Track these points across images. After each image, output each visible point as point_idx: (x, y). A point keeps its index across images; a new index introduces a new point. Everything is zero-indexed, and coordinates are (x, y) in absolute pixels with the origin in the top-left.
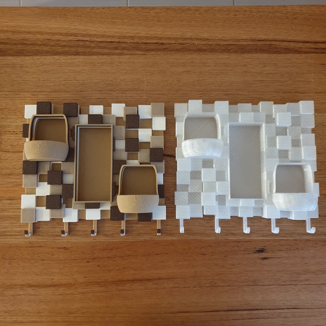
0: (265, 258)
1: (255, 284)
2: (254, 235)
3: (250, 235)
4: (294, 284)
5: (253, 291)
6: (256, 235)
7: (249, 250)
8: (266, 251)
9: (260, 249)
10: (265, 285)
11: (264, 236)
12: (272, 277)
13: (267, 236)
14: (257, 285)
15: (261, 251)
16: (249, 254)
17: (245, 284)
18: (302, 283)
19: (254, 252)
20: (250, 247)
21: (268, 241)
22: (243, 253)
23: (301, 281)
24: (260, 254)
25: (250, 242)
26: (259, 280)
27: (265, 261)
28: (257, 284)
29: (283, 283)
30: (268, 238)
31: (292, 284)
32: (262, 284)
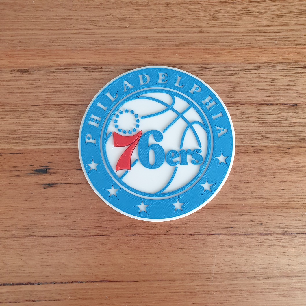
0: (50, 185)
1: (28, 234)
2: (30, 141)
3: (24, 142)
4: (105, 234)
5: (23, 247)
6: (36, 141)
7: (20, 169)
8: (53, 171)
9: (40, 168)
10: (46, 235)
11: (49, 143)
12: (62, 221)
13: (55, 142)
14: (32, 236)
15: (44, 171)
16: (19, 176)
17: (8, 234)
18: (119, 233)
19: (29, 172)
20: (22, 163)
21: (58, 151)
22: (8, 174)
23: (118, 229)
24: (40, 176)
25: (22, 155)
26: (36, 227)
27: (50, 190)
28: (33, 234)
29: (83, 233)
30: (59, 147)
31: (101, 234)
32: (42, 234)
